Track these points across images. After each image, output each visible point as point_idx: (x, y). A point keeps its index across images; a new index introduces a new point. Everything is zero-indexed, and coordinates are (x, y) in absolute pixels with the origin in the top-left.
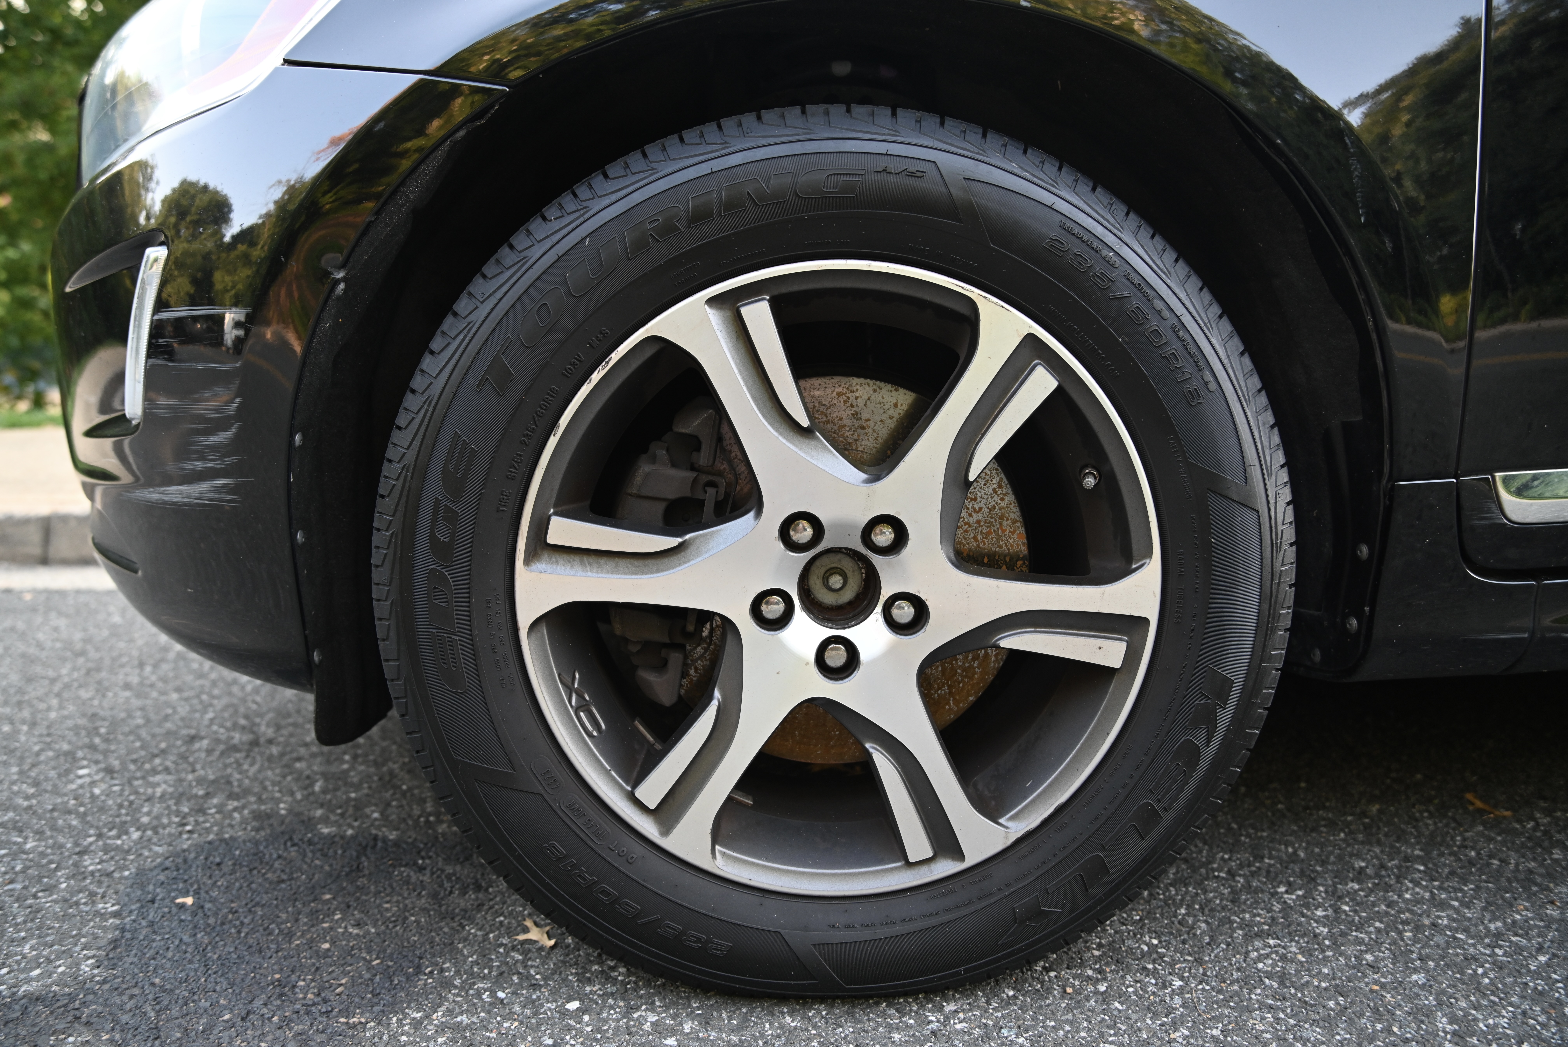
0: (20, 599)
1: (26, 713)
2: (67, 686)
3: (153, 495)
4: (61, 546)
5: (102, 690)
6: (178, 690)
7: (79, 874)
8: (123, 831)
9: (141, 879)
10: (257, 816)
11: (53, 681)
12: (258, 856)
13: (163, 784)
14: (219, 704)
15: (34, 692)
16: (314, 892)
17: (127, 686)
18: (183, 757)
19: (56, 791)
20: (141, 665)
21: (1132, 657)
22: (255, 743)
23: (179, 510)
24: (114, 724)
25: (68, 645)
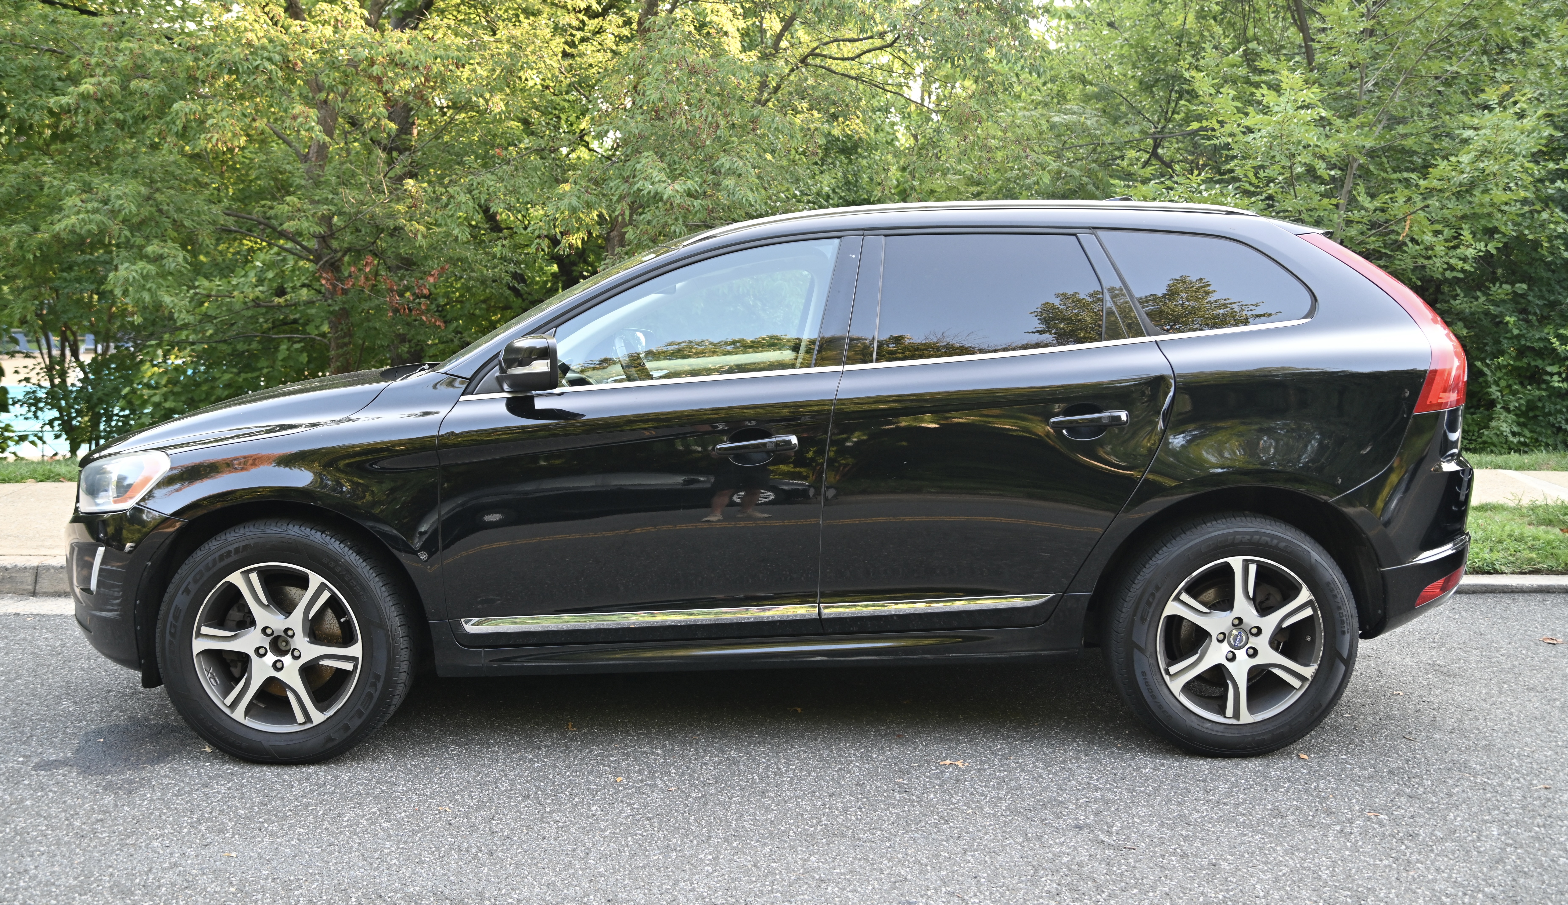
0: (25, 620)
1: (39, 680)
2: (55, 669)
3: (98, 613)
4: (45, 584)
5: (71, 670)
6: (105, 671)
7: (65, 733)
8: (80, 721)
9: (86, 734)
10: (129, 718)
11: (49, 666)
12: (127, 729)
13: (96, 707)
14: (122, 677)
15: (41, 671)
16: (143, 739)
17: (82, 669)
18: (105, 698)
19: (55, 709)
20: (89, 659)
21: (355, 667)
22: (135, 693)
23: (105, 619)
24: (77, 685)
25: (54, 648)
